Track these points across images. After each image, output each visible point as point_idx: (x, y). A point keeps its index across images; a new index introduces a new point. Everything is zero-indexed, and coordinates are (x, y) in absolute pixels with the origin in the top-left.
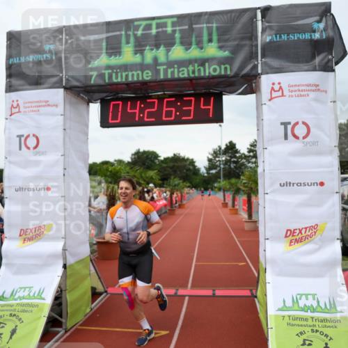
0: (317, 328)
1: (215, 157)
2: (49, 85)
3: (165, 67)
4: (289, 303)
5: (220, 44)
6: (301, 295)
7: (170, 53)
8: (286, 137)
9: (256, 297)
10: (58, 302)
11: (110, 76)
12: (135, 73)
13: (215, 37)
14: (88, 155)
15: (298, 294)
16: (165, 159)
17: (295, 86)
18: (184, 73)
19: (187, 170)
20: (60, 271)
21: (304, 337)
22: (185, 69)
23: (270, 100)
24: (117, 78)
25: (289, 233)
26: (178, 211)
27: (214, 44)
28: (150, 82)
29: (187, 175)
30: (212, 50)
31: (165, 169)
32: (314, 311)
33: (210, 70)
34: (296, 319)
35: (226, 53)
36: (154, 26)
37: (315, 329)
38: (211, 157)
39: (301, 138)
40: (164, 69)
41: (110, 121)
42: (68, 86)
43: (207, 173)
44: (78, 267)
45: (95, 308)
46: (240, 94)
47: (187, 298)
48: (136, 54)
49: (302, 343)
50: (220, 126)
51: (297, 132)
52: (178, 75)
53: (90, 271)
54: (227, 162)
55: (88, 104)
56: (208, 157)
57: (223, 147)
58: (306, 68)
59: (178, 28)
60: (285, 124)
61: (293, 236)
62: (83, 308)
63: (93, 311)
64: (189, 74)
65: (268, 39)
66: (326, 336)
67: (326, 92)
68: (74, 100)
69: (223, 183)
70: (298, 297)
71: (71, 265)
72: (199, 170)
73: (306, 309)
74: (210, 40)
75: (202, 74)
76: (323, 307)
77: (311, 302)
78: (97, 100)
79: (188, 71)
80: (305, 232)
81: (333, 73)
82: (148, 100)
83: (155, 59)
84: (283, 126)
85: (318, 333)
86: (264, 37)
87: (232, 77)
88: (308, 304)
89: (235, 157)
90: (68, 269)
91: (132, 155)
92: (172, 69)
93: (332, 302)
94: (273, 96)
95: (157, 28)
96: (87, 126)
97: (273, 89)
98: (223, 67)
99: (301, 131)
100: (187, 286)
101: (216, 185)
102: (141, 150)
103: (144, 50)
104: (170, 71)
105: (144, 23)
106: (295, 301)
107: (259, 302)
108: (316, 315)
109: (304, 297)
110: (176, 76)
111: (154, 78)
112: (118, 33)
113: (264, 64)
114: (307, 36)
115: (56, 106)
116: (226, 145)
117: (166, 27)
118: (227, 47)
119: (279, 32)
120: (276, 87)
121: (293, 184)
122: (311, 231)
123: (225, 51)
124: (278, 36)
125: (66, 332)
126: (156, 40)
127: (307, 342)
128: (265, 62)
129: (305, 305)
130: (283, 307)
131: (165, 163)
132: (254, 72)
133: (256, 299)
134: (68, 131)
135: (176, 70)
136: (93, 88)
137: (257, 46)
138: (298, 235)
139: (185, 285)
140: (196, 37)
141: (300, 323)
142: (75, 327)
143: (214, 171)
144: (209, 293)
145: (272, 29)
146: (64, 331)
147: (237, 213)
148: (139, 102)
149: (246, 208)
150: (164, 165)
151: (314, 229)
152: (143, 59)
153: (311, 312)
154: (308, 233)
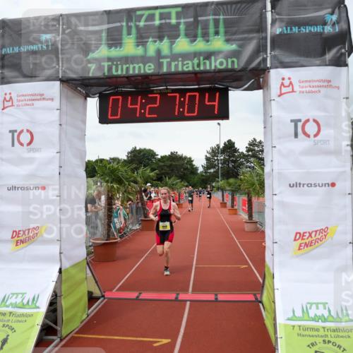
0: (330, 339)
1: (213, 156)
2: (44, 78)
3: (169, 60)
4: (299, 313)
5: (227, 37)
6: (311, 304)
7: (174, 46)
8: (296, 135)
9: (261, 302)
10: (52, 308)
12: (137, 66)
13: (222, 30)
14: (85, 152)
15: (308, 303)
16: (161, 157)
17: (306, 81)
18: (189, 66)
19: (184, 169)
20: (56, 274)
21: (316, 348)
22: (190, 62)
23: (279, 96)
24: (117, 71)
25: (298, 236)
28: (152, 75)
29: (184, 174)
30: (219, 43)
31: (162, 168)
32: (325, 320)
33: (216, 64)
34: (306, 329)
35: (234, 47)
36: (157, 17)
37: (327, 339)
38: (208, 155)
39: (312, 136)
40: (167, 62)
41: (110, 117)
42: (64, 79)
43: (205, 172)
44: (73, 271)
45: (92, 314)
47: (188, 303)
48: (138, 46)
50: (219, 124)
51: (308, 129)
52: (182, 68)
53: (86, 274)
54: (225, 161)
55: (86, 99)
56: (206, 156)
57: (222, 146)
58: (318, 62)
59: (182, 21)
60: (296, 122)
61: (303, 239)
62: (80, 314)
63: (90, 316)
64: (193, 67)
65: (278, 31)
66: (339, 347)
67: (338, 88)
68: (70, 93)
69: (221, 183)
70: (308, 306)
71: (67, 270)
72: (197, 169)
73: (317, 319)
74: (217, 33)
75: (208, 68)
76: (335, 316)
77: (322, 312)
78: (96, 94)
79: (193, 64)
80: (315, 236)
81: (346, 68)
82: (150, 95)
83: (159, 52)
84: (293, 124)
85: (331, 344)
86: (274, 29)
87: (239, 71)
88: (319, 313)
89: (234, 156)
90: (63, 274)
91: (128, 153)
92: (176, 63)
94: (283, 92)
95: (160, 19)
96: (84, 122)
97: (282, 84)
98: (230, 61)
101: (214, 184)
102: (138, 148)
103: (147, 42)
104: (173, 64)
105: (147, 13)
106: (305, 311)
107: (264, 307)
108: (328, 325)
109: (314, 306)
110: (180, 69)
113: (273, 57)
114: (319, 29)
115: (52, 100)
116: (225, 144)
117: (170, 18)
118: (234, 40)
119: (292, 23)
120: (287, 82)
121: (304, 185)
122: (321, 234)
123: (232, 45)
124: (289, 28)
125: (61, 340)
126: (159, 32)
128: (275, 56)
129: (316, 315)
130: (292, 317)
131: (164, 162)
132: (262, 66)
133: (261, 305)
134: (64, 126)
135: (180, 63)
136: (92, 81)
137: (266, 38)
138: (308, 238)
139: (186, 290)
140: (202, 29)
141: (311, 333)
142: (71, 335)
143: (212, 171)
144: (211, 297)
145: (281, 20)
146: (59, 340)
147: (236, 214)
148: (140, 97)
149: (246, 208)
150: (161, 164)
151: (324, 232)
152: (146, 51)
153: (322, 321)
154: (318, 236)
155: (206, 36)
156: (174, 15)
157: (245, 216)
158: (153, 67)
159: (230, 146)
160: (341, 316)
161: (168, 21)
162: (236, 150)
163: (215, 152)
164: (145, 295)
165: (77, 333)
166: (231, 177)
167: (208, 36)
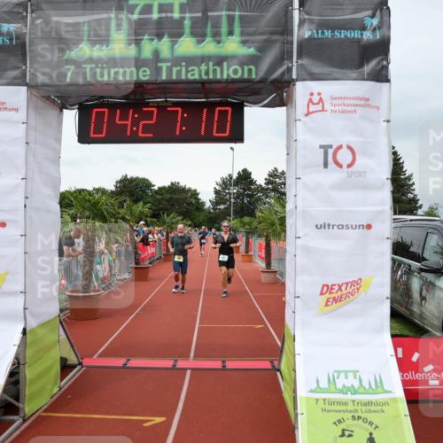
0: (360, 414)
1: (224, 189)
2: (6, 81)
3: (169, 64)
4: (324, 384)
5: (244, 38)
6: (340, 372)
7: (176, 46)
8: (326, 165)
9: (279, 370)
10: (13, 379)
13: (237, 30)
14: (60, 179)
15: (336, 371)
16: (159, 188)
17: (340, 98)
18: (195, 74)
19: (188, 205)
20: (19, 335)
21: (343, 426)
22: (196, 68)
23: (306, 115)
25: (325, 289)
27: (236, 38)
28: (148, 83)
29: (188, 211)
30: (233, 46)
31: (159, 201)
32: (355, 393)
33: (229, 72)
34: (332, 403)
35: (252, 51)
36: (155, 9)
37: (356, 415)
38: (218, 188)
39: (345, 166)
40: (168, 67)
41: (92, 135)
42: (32, 84)
43: (214, 209)
44: (41, 332)
45: (66, 387)
46: (265, 106)
47: (189, 372)
49: (341, 433)
50: (232, 148)
51: (340, 157)
52: (186, 76)
53: (59, 335)
54: (238, 196)
55: (61, 111)
56: (215, 189)
57: (235, 176)
58: (354, 75)
59: (188, 15)
60: (325, 148)
61: (330, 293)
62: (49, 387)
63: (63, 390)
64: (200, 75)
65: (307, 34)
66: (371, 423)
67: (378, 108)
69: (234, 222)
70: (336, 374)
71: (32, 330)
72: (203, 204)
73: (345, 391)
74: (231, 33)
75: (219, 77)
76: (367, 387)
77: (352, 381)
78: (75, 105)
79: (200, 71)
80: (346, 289)
81: (388, 84)
82: (144, 109)
83: (156, 53)
84: (322, 150)
85: (361, 420)
86: (301, 31)
87: (258, 82)
88: (348, 384)
89: (250, 189)
90: (28, 335)
91: (117, 182)
92: (179, 68)
93: (379, 380)
94: (311, 110)
95: (160, 11)
96: (59, 140)
97: (310, 100)
98: (246, 68)
99: (345, 157)
100: (189, 357)
102: (129, 177)
103: (142, 40)
104: (175, 70)
105: (142, 3)
106: (331, 381)
107: (282, 377)
108: (357, 397)
109: (342, 375)
110: (183, 77)
111: (154, 79)
113: (300, 67)
114: (356, 34)
115: (17, 110)
116: (239, 174)
117: (172, 11)
118: (253, 42)
119: (323, 25)
120: (315, 99)
121: (333, 226)
122: (353, 288)
123: (249, 48)
124: (320, 31)
125: (24, 421)
126: (158, 29)
127: (347, 433)
128: (301, 65)
129: (344, 386)
130: (315, 389)
131: (160, 195)
132: (286, 77)
133: (278, 374)
134: (32, 145)
135: (184, 69)
137: (292, 43)
138: (337, 292)
139: (186, 355)
140: (213, 27)
141: (338, 408)
142: (37, 414)
143: (222, 207)
144: (217, 364)
145: (311, 21)
146: (21, 420)
147: (250, 261)
148: (131, 111)
149: (263, 254)
150: (159, 197)
151: (356, 284)
152: (140, 51)
153: (352, 394)
154: (349, 290)
155: (217, 36)
156: (176, 8)
157: (262, 264)
158: (148, 73)
159: (245, 177)
160: (374, 387)
161: (169, 15)
162: (252, 182)
163: (226, 183)
164: (134, 362)
165: (45, 411)
166: (246, 215)
167: (221, 36)
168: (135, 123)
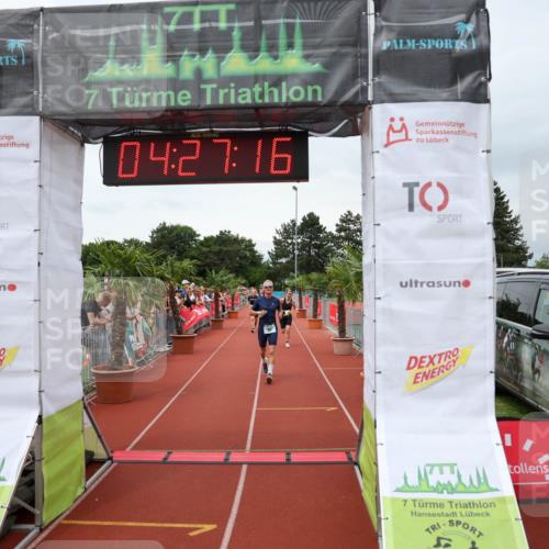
0: (459, 518)
1: (286, 238)
2: (16, 110)
3: (215, 86)
4: (413, 481)
5: (306, 52)
6: (432, 466)
7: (223, 64)
8: (411, 207)
9: (357, 464)
10: (27, 479)
11: (121, 98)
13: (298, 41)
14: (82, 230)
15: (428, 465)
16: (205, 239)
17: (427, 124)
18: (246, 97)
19: (241, 258)
20: (33, 424)
21: (438, 533)
22: (248, 90)
23: (386, 146)
25: (413, 361)
26: (227, 323)
27: (297, 52)
28: (188, 109)
29: (241, 267)
30: (293, 62)
31: (206, 255)
32: (453, 491)
33: (288, 94)
34: (424, 504)
35: (317, 67)
36: (197, 17)
37: (455, 519)
38: (278, 237)
39: (435, 208)
40: (212, 89)
41: (120, 175)
42: (47, 113)
43: (274, 263)
44: (61, 420)
45: (93, 487)
46: (334, 135)
47: (245, 467)
48: (167, 61)
49: (435, 543)
50: (295, 188)
51: (428, 198)
52: (236, 100)
53: (83, 424)
54: (303, 246)
55: (82, 145)
56: (275, 238)
57: (299, 222)
58: (445, 95)
59: (237, 25)
60: (410, 186)
61: (420, 367)
62: (72, 488)
63: (88, 492)
64: (253, 99)
65: (385, 45)
66: (473, 530)
67: (475, 135)
68: (56, 136)
69: (298, 279)
70: (428, 469)
71: (50, 418)
72: (260, 257)
73: (440, 488)
74: (290, 46)
75: (276, 100)
76: (468, 484)
77: (448, 477)
78: (98, 138)
79: (253, 94)
80: (439, 362)
81: (487, 105)
82: (184, 142)
83: (199, 72)
84: (406, 189)
85: (460, 526)
86: (378, 43)
87: (325, 106)
88: (444, 480)
89: (317, 238)
90: (44, 424)
91: (153, 232)
92: (226, 90)
93: (482, 476)
94: (392, 139)
95: (203, 20)
96: (79, 182)
97: (391, 128)
98: (310, 89)
99: (435, 197)
100: (244, 448)
101: (286, 282)
102: (168, 225)
103: (180, 56)
104: (222, 93)
105: (180, 10)
106: (423, 477)
107: (361, 473)
108: (456, 497)
109: (436, 469)
110: (232, 101)
111: (196, 104)
112: (135, 27)
113: (378, 86)
114: (446, 44)
115: (27, 145)
116: (304, 219)
117: (217, 21)
118: (317, 56)
119: (405, 34)
120: (397, 125)
121: (422, 283)
122: (448, 360)
123: (314, 63)
124: (401, 41)
125: (41, 531)
126: (199, 42)
127: (443, 542)
128: (379, 83)
129: (439, 483)
130: (403, 487)
131: (207, 246)
132: (360, 99)
133: (356, 468)
134: (46, 188)
135: (233, 91)
137: (366, 56)
138: (428, 366)
139: (241, 446)
140: (268, 39)
141: (432, 510)
142: (57, 522)
143: (284, 260)
144: (280, 457)
145: (390, 29)
146: (36, 530)
147: (320, 328)
148: (168, 145)
149: (336, 318)
150: (205, 249)
151: (452, 355)
152: (178, 70)
153: (448, 493)
154: (443, 363)
155: (273, 50)
156: (223, 16)
157: (334, 331)
158: (189, 96)
159: (311, 223)
160: (475, 483)
161: (214, 24)
162: (321, 229)
163: (288, 231)
164: (177, 456)
165: (67, 518)
166: (313, 270)
167: (277, 50)
168: (173, 159)
